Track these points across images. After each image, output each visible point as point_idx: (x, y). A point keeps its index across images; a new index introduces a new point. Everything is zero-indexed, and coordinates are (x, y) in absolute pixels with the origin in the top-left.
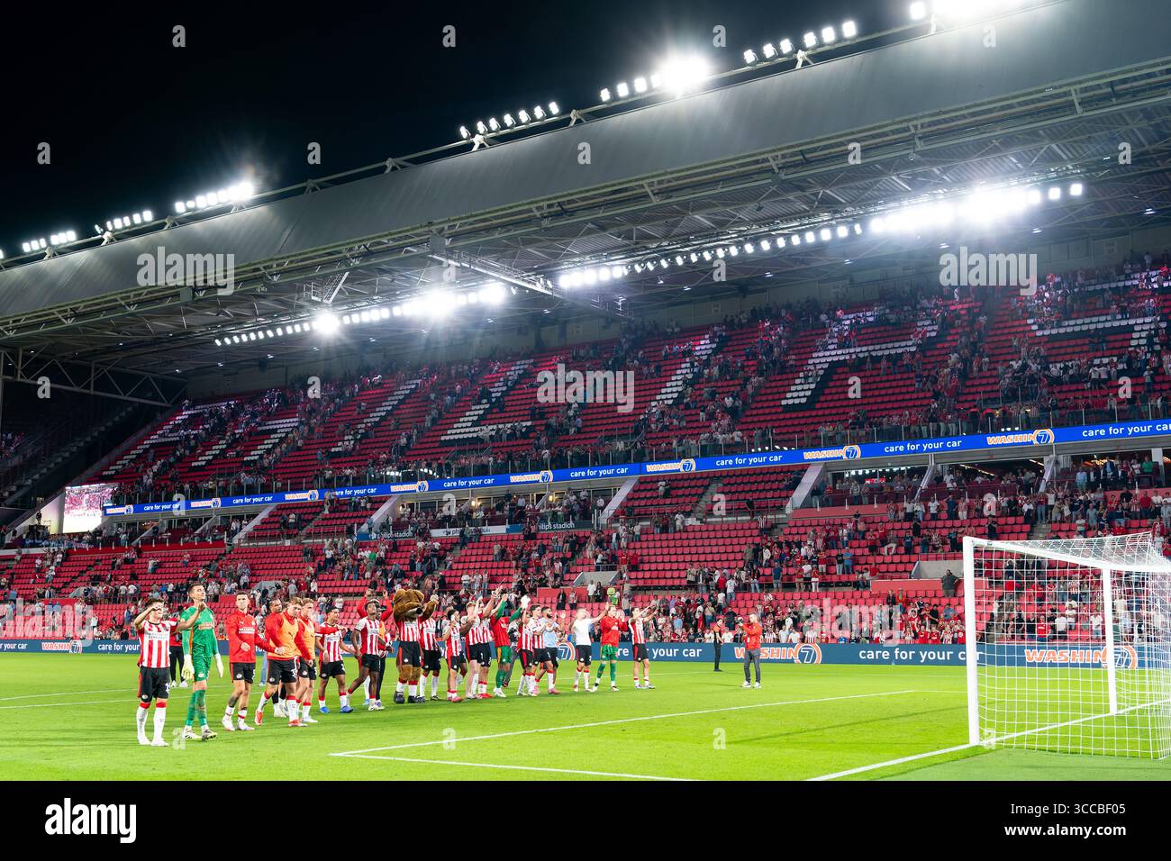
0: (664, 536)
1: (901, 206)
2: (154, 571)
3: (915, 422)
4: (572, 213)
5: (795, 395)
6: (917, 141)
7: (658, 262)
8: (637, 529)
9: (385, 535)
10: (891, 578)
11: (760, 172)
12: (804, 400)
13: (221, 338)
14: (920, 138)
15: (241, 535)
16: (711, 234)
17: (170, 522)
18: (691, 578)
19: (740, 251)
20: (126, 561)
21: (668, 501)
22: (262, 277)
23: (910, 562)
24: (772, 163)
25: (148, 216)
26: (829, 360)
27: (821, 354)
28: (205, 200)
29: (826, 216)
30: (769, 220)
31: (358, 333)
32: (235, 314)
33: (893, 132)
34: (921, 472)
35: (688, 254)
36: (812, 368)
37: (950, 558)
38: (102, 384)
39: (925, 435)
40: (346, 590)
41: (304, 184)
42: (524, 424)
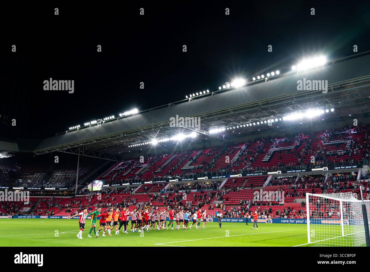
0: (234, 192)
1: (290, 114)
2: (114, 200)
3: (294, 165)
4: (212, 116)
5: (265, 159)
6: (294, 98)
7: (233, 127)
8: (228, 191)
9: (168, 192)
10: (289, 203)
11: (257, 106)
12: (268, 160)
13: (130, 146)
14: (295, 98)
15: (134, 192)
16: (246, 120)
17: (118, 189)
18: (241, 202)
19: (252, 125)
20: (107, 198)
21: (235, 184)
22: (140, 131)
23: (293, 199)
24: (260, 104)
25: (113, 117)
26: (274, 150)
27: (272, 149)
28: (126, 113)
29: (272, 116)
30: (259, 117)
31: (162, 144)
32: (133, 140)
33: (289, 96)
34: (296, 177)
35: (240, 125)
36: (269, 152)
37: (303, 198)
38: (102, 156)
39: (297, 168)
40: (159, 205)
41: (149, 109)
42: (201, 165)
